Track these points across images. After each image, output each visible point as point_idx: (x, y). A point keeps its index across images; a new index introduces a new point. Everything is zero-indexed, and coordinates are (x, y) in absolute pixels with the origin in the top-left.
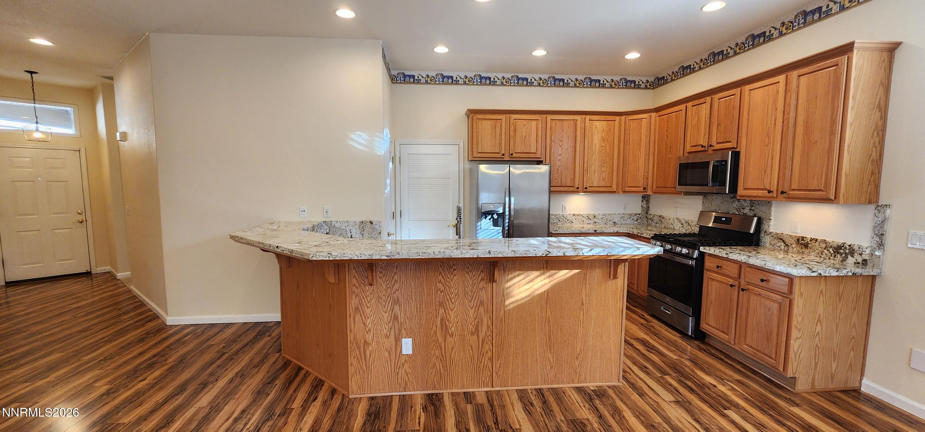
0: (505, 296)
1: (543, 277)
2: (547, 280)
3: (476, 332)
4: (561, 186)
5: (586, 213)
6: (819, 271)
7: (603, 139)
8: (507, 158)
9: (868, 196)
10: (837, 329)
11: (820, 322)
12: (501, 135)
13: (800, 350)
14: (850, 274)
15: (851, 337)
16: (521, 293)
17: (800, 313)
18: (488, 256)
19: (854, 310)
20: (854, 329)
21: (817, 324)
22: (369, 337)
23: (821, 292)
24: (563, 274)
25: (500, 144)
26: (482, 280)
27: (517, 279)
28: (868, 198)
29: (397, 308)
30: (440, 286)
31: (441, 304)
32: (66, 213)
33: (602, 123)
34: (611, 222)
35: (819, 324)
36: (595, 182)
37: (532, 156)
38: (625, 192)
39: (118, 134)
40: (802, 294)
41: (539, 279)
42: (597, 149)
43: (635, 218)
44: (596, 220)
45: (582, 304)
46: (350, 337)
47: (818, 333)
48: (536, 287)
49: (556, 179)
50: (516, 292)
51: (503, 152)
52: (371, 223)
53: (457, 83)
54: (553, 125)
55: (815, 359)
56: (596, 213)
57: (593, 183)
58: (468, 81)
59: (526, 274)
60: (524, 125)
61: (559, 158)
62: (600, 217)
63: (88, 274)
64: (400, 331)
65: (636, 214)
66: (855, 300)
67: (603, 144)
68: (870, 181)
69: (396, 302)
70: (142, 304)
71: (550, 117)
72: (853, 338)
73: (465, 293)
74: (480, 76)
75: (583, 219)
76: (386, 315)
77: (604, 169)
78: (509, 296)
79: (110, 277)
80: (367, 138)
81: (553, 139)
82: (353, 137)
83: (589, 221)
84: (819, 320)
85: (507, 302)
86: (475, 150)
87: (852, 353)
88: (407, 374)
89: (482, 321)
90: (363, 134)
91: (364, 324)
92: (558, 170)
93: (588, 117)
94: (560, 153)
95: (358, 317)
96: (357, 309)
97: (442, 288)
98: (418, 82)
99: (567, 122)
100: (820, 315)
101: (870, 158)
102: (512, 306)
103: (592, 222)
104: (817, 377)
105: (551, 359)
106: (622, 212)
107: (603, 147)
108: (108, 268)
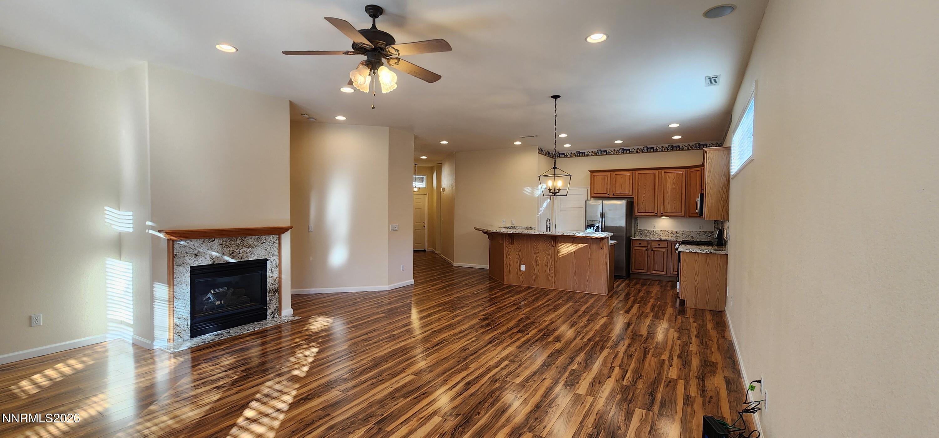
0: (558, 252)
1: (573, 246)
2: (574, 247)
3: (547, 265)
4: (645, 213)
5: (670, 230)
6: (690, 250)
7: (674, 183)
8: (611, 196)
9: (722, 216)
10: (707, 279)
11: (697, 275)
12: (607, 183)
13: (686, 287)
14: (709, 252)
15: (717, 284)
16: (564, 251)
17: (685, 269)
18: (543, 234)
19: (717, 271)
20: (718, 281)
21: (695, 276)
22: (511, 263)
23: (696, 260)
24: (581, 245)
25: (607, 189)
26: (550, 245)
27: (562, 246)
28: (722, 218)
29: (520, 253)
30: (535, 246)
31: (535, 253)
32: (420, 222)
33: (673, 174)
34: (689, 236)
35: (696, 275)
36: (668, 210)
37: (626, 194)
38: (690, 216)
39: (442, 189)
40: (685, 261)
41: (571, 247)
42: (670, 190)
43: (709, 235)
44: (678, 235)
45: (589, 259)
46: (505, 262)
47: (696, 280)
48: (570, 250)
49: (642, 208)
50: (562, 251)
51: (609, 193)
52: (531, 228)
53: (587, 155)
54: (640, 177)
55: (696, 293)
56: (677, 230)
57: (667, 210)
58: (594, 154)
59: (566, 244)
60: (622, 177)
61: (644, 195)
62: (681, 232)
63: (425, 251)
64: (521, 262)
65: (709, 232)
66: (717, 266)
67: (674, 187)
68: (723, 209)
69: (520, 251)
70: (445, 260)
71: (637, 172)
72: (718, 285)
73: (543, 250)
74: (601, 150)
75: (668, 234)
76: (516, 256)
77: (675, 202)
78: (559, 252)
79: (433, 252)
80: (530, 189)
81: (639, 184)
82: (526, 190)
83: (672, 235)
84: (696, 274)
85: (559, 255)
86: (592, 192)
87: (718, 292)
88: (523, 278)
89: (549, 261)
90: (529, 188)
91: (509, 258)
92: (643, 202)
93: (663, 171)
94: (644, 193)
95: (507, 255)
96: (507, 252)
97: (535, 247)
98: (567, 157)
99: (649, 175)
100: (696, 272)
101: (721, 199)
102: (560, 256)
103: (674, 236)
104: (697, 301)
105: (576, 280)
106: (698, 230)
107: (674, 188)
108: (432, 249)
